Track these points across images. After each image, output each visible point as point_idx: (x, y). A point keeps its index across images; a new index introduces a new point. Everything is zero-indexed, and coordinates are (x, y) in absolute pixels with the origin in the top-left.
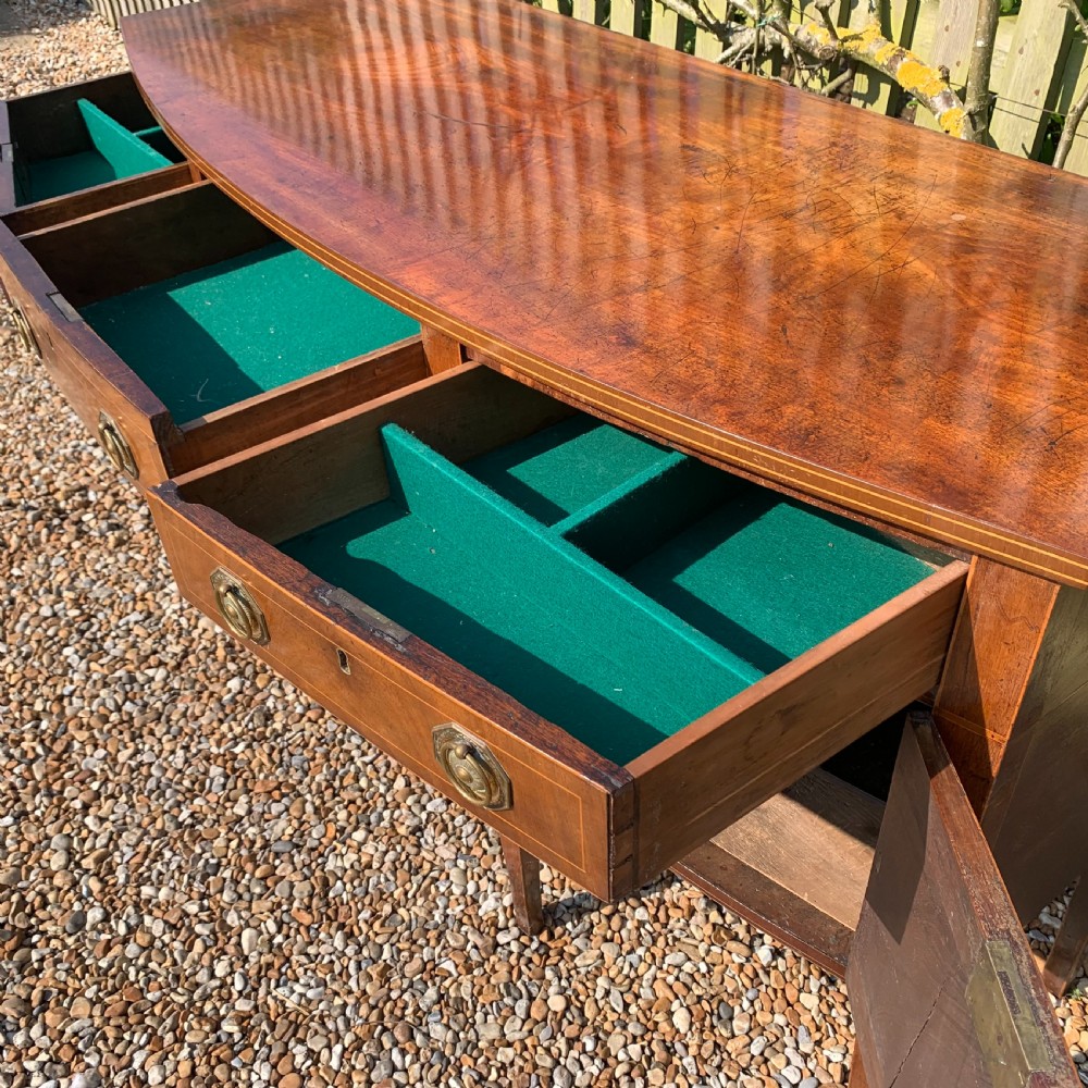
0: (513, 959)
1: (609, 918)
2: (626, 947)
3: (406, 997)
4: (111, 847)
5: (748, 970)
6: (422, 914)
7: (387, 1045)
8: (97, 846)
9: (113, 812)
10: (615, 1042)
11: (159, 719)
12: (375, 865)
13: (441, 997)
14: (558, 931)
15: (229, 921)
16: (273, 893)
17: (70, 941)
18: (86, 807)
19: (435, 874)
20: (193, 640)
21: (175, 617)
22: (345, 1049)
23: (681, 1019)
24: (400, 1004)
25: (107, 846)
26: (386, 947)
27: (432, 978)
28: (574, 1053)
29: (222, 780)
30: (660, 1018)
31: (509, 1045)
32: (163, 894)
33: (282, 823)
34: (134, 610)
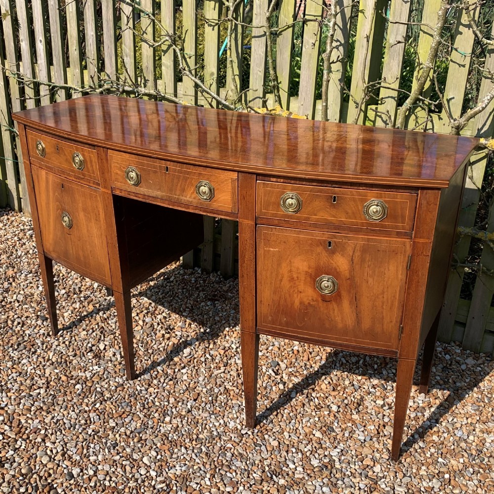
0: (251, 436)
1: (276, 415)
2: (288, 422)
3: (220, 458)
4: (65, 450)
5: (332, 414)
6: (209, 434)
7: (223, 473)
8: (59, 451)
9: (57, 439)
10: (301, 447)
11: (54, 404)
12: (180, 426)
13: (233, 454)
14: (262, 424)
15: (134, 457)
16: (146, 445)
17: (72, 482)
18: (43, 440)
19: (205, 422)
20: (47, 378)
21: (33, 371)
22: (209, 479)
23: (318, 434)
24: (219, 461)
25: (63, 450)
26: (202, 447)
27: (226, 450)
28: (290, 454)
29: (98, 417)
30: (312, 436)
31: (267, 459)
32: (100, 457)
33: (134, 424)
34: (12, 373)
